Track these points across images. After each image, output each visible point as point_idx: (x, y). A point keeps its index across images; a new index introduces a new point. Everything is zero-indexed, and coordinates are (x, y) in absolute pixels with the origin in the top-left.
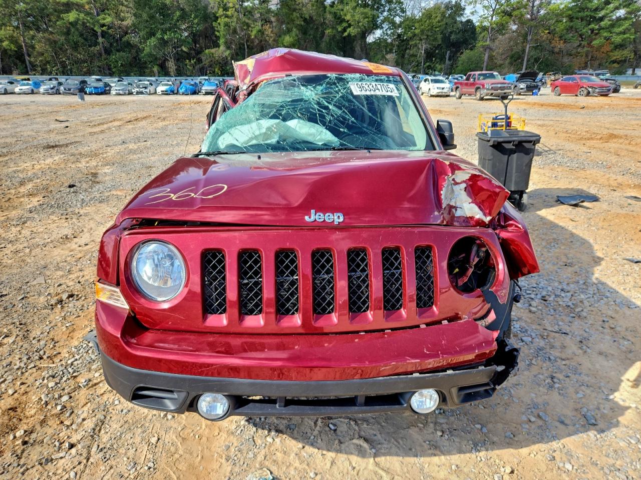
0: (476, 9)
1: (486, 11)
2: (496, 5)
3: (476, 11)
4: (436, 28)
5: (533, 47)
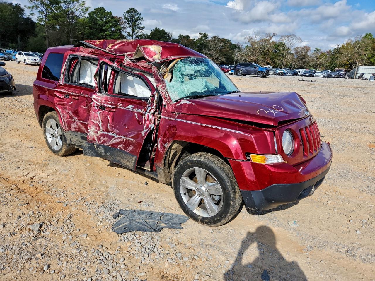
0: (33, 12)
1: (41, 15)
2: (46, 13)
3: (33, 13)
4: (8, 19)
5: (74, 40)
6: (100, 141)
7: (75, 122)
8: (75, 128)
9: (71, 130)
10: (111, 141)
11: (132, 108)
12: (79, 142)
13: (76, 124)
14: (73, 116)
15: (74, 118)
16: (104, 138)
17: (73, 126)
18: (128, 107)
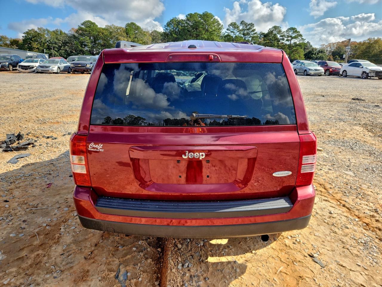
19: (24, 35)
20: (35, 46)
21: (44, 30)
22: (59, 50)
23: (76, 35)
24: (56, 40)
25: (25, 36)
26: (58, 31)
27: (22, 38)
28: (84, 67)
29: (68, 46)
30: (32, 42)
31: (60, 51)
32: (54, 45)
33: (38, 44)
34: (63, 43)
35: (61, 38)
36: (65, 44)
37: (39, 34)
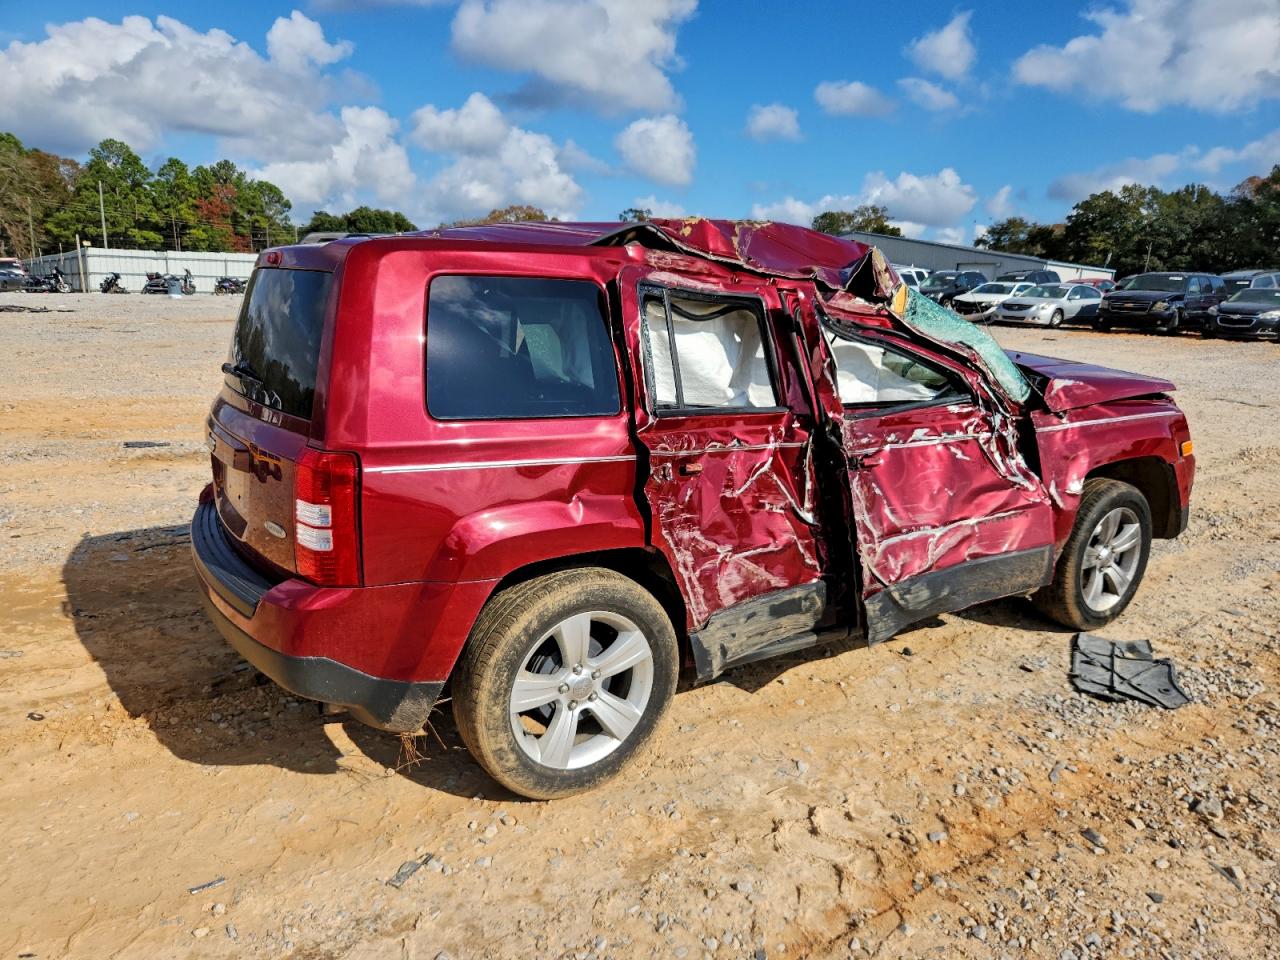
6: (893, 573)
7: (730, 566)
8: (734, 590)
9: (719, 606)
10: (930, 553)
11: (925, 434)
12: (757, 639)
13: (735, 572)
14: (712, 545)
15: (719, 550)
16: (896, 557)
17: (726, 584)
18: (913, 437)
19: (1074, 213)
20: (1096, 245)
21: (1143, 194)
22: (1171, 256)
23: (1257, 200)
24: (1171, 223)
25: (1077, 216)
26: (1192, 193)
27: (1066, 222)
28: (1144, 309)
29: (1210, 240)
30: (1091, 232)
31: (1178, 257)
32: (1162, 240)
33: (1109, 237)
34: (1196, 231)
35: (1194, 215)
36: (1202, 232)
37: (1122, 205)
